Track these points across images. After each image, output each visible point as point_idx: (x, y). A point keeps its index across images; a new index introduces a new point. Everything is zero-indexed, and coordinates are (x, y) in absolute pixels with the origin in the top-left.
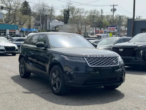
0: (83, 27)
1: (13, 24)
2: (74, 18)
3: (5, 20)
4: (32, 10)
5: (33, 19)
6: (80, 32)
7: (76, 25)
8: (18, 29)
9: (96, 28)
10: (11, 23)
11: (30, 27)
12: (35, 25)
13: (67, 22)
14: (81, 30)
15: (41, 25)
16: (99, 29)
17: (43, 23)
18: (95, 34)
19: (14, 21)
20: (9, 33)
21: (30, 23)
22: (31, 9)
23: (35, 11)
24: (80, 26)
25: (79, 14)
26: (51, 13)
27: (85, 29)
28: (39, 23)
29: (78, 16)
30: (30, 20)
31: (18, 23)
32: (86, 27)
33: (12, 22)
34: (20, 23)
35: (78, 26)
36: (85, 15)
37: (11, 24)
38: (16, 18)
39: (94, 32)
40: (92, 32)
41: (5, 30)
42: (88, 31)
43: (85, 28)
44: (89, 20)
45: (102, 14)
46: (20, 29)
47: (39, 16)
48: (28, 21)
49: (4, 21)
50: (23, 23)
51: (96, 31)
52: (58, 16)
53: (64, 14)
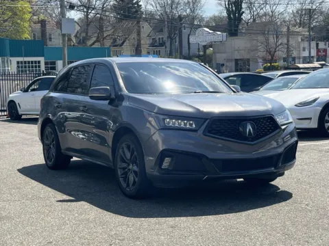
0: (280, 42)
1: (97, 45)
2: (254, 20)
3: (76, 36)
4: (143, 6)
5: (146, 28)
6: (272, 58)
7: (261, 38)
9: (317, 45)
10: (93, 44)
11: (141, 51)
12: (152, 45)
13: (236, 31)
14: (275, 52)
15: (168, 44)
16: (325, 45)
17: (172, 39)
18: (315, 59)
19: (98, 37)
21: (139, 40)
22: (140, 3)
23: (150, 8)
24: (272, 40)
25: (268, 7)
26: (193, 11)
27: (288, 48)
28: (162, 38)
29: (265, 14)
30: (139, 33)
31: (108, 43)
32: (288, 41)
33: (94, 39)
34: (115, 40)
35: (267, 40)
36: (286, 11)
37: (93, 46)
38: (104, 29)
39: (314, 53)
40: (306, 54)
42: (295, 54)
43: (287, 45)
44: (298, 21)
47: (161, 21)
48: (134, 35)
49: (74, 40)
50: (121, 42)
51: (318, 50)
52: (211, 18)
53: (228, 10)
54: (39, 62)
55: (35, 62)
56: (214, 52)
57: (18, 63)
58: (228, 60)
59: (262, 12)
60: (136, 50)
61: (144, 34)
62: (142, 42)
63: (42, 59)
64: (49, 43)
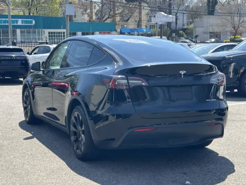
0: (242, 20)
1: (109, 21)
6: (236, 31)
10: (106, 20)
11: (141, 25)
13: (213, 11)
14: (239, 27)
21: (140, 19)
24: (236, 19)
30: (140, 13)
31: (118, 19)
33: (107, 16)
35: (233, 19)
37: (106, 22)
38: (116, 9)
41: (93, 33)
46: (119, 30)
48: (136, 14)
49: (94, 17)
50: (127, 19)
54: (64, 33)
55: (62, 33)
56: (195, 27)
57: (49, 33)
58: (205, 33)
60: (138, 24)
61: (143, 13)
62: (142, 19)
64: (74, 19)
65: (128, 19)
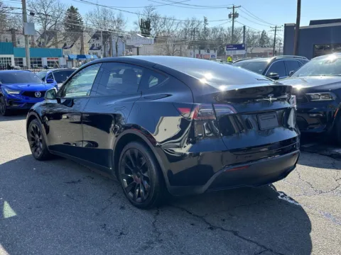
0: (175, 49)
1: (53, 47)
3: (37, 41)
5: (87, 37)
8: (64, 56)
10: (50, 46)
12: (91, 49)
15: (103, 47)
17: (105, 45)
19: (53, 42)
20: (46, 65)
21: (82, 45)
22: (82, 20)
23: (89, 23)
25: (166, 27)
28: (99, 44)
29: (164, 31)
30: (82, 41)
31: (60, 46)
33: (51, 43)
34: (65, 45)
36: (177, 29)
37: (50, 48)
38: (58, 36)
41: (40, 59)
45: (207, 26)
46: (67, 56)
48: (79, 41)
49: (36, 43)
53: (141, 27)
54: (10, 59)
55: (7, 58)
59: (162, 29)
60: (81, 51)
61: (86, 41)
62: (85, 46)
63: (12, 57)
64: (18, 45)
65: (72, 46)
